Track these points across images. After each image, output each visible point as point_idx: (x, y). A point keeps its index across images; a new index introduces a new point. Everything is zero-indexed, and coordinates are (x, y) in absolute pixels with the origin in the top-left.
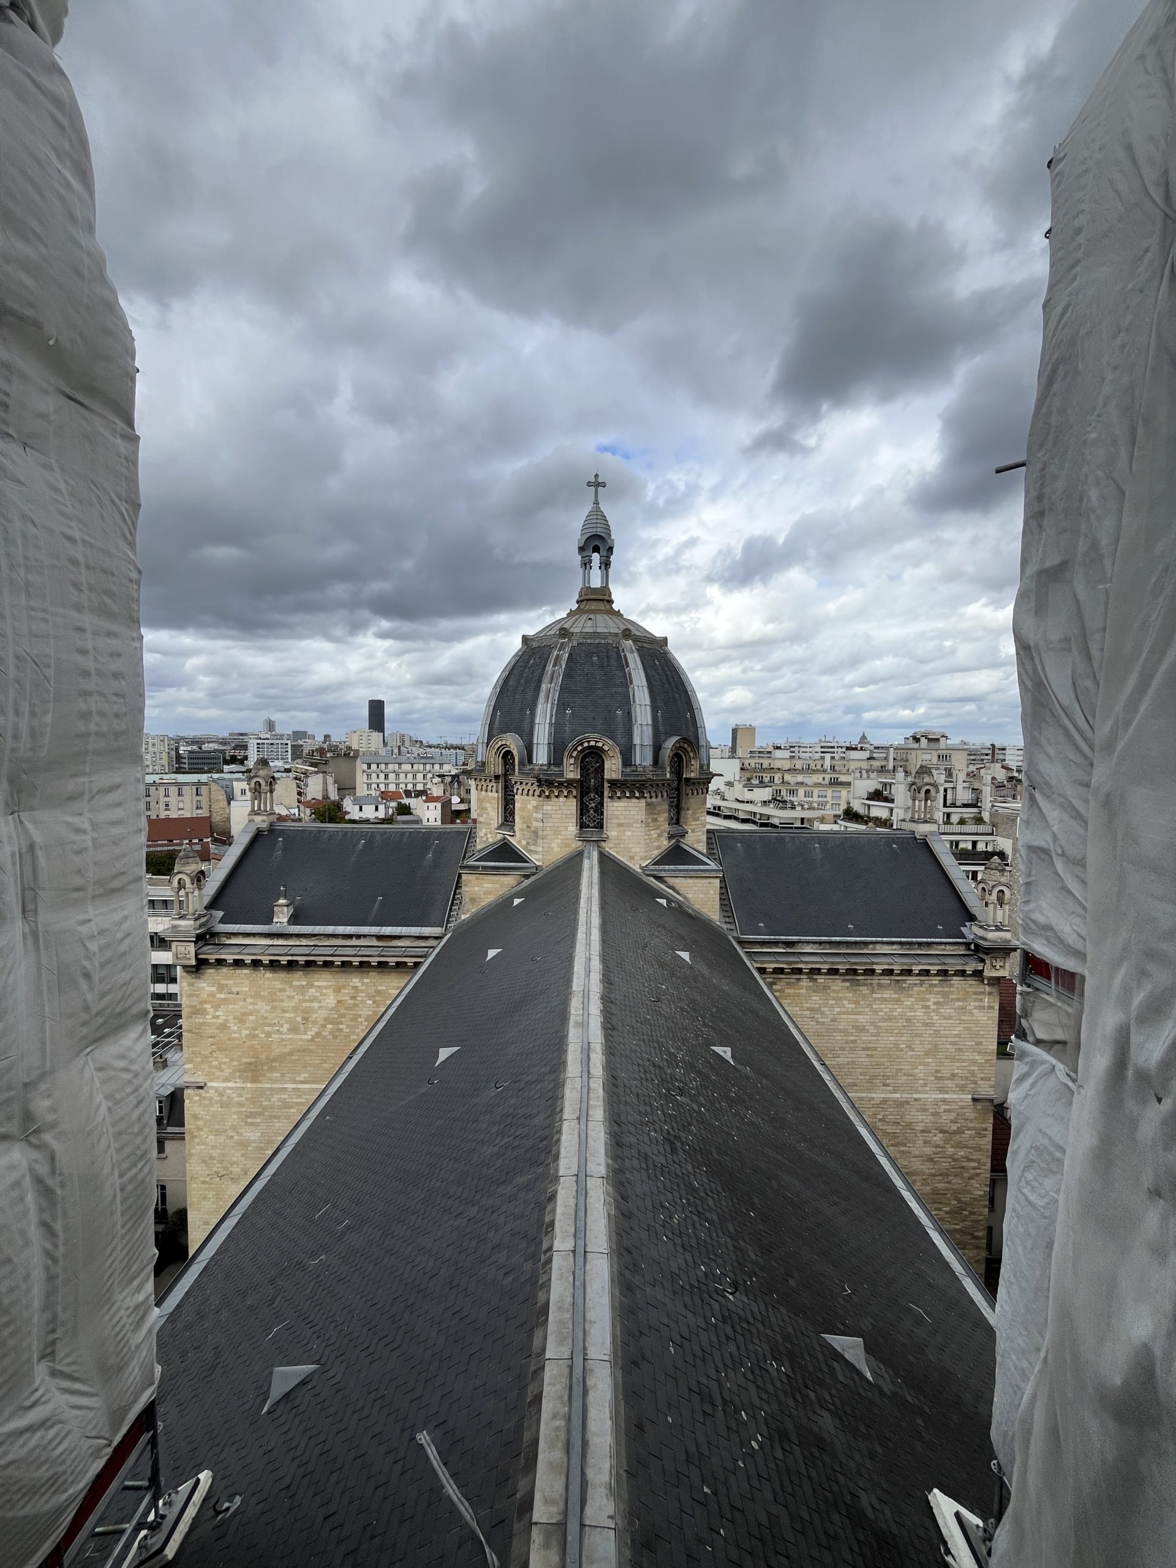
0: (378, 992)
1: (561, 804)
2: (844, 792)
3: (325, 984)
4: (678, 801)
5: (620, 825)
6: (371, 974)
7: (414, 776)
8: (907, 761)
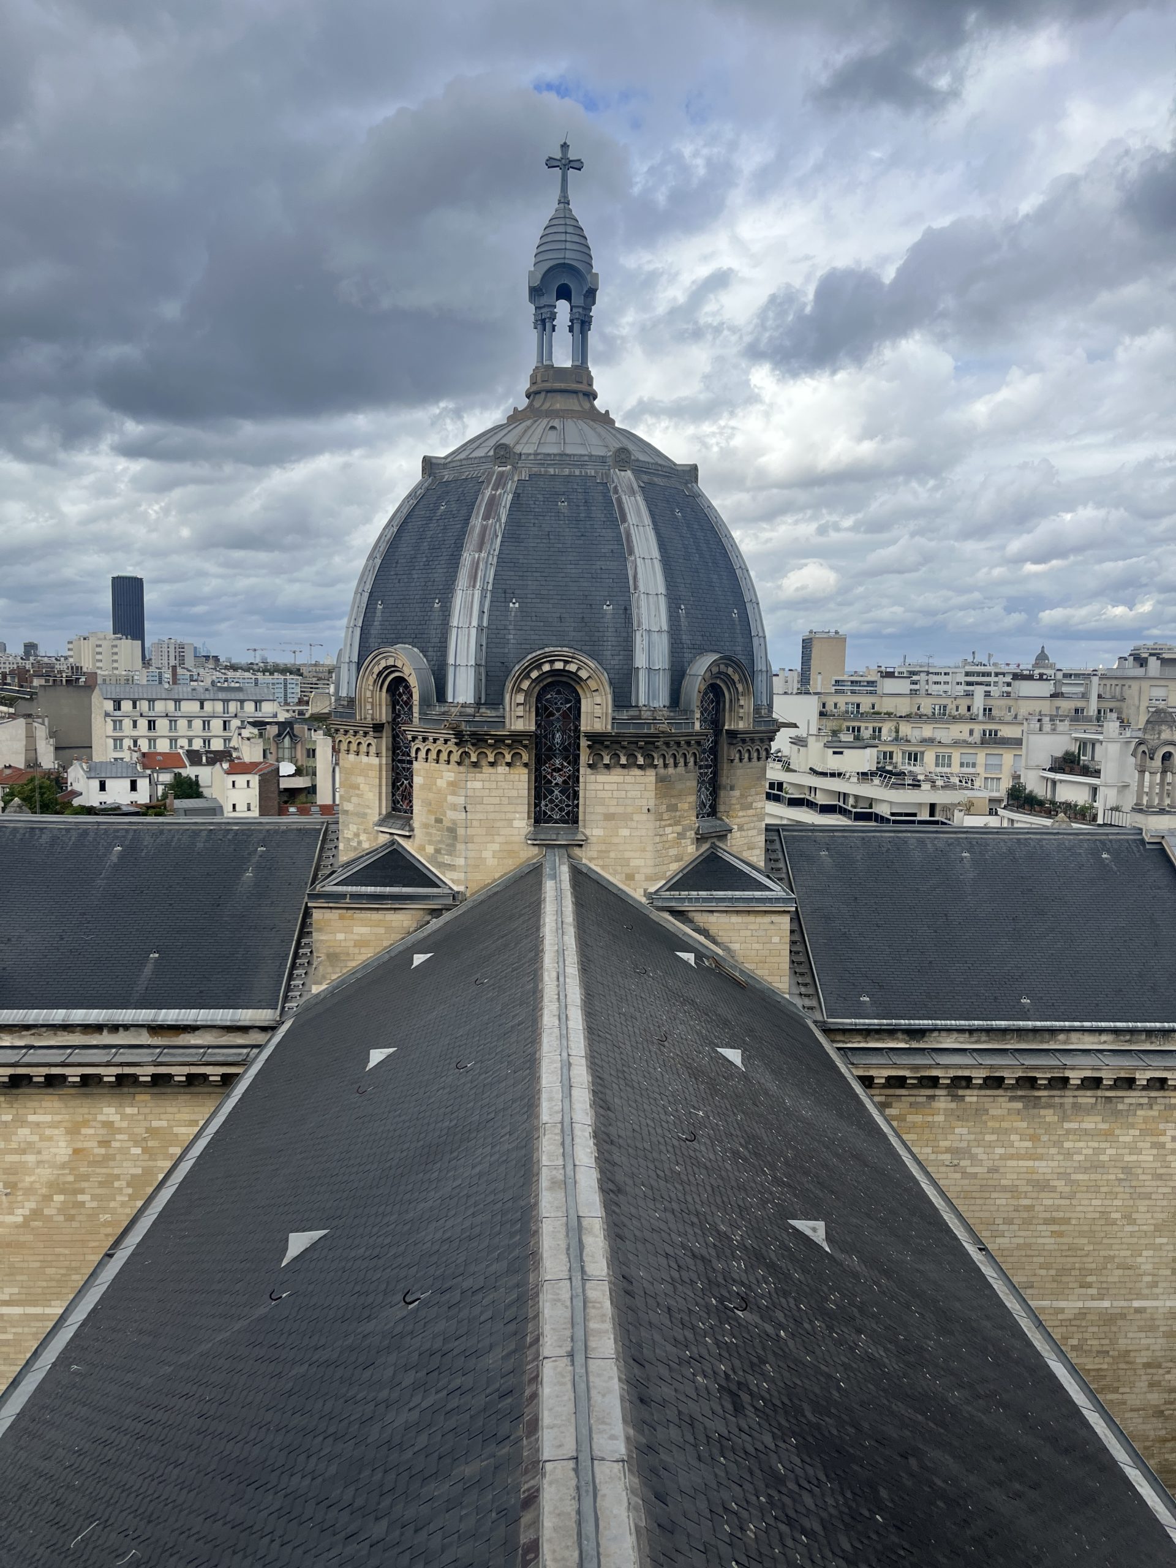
0: (152, 1132)
1: (501, 778)
2: (1008, 758)
3: (48, 1118)
4: (715, 773)
5: (609, 817)
6: (139, 1097)
7: (206, 725)
8: (1123, 699)
